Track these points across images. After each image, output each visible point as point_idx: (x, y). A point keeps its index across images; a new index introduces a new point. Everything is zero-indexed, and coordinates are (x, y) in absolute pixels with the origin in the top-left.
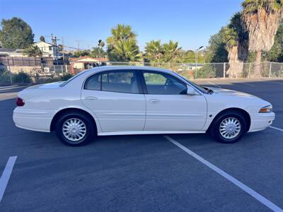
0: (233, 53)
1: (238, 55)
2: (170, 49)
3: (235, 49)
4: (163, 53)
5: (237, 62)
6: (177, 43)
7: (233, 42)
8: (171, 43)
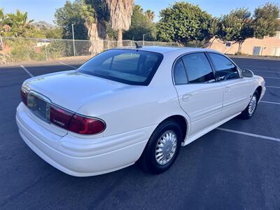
0: (93, 30)
1: (98, 32)
2: (19, 20)
3: (94, 26)
4: (10, 25)
5: (98, 39)
6: (26, 13)
7: (92, 19)
8: (18, 13)
